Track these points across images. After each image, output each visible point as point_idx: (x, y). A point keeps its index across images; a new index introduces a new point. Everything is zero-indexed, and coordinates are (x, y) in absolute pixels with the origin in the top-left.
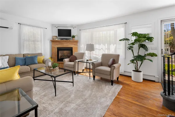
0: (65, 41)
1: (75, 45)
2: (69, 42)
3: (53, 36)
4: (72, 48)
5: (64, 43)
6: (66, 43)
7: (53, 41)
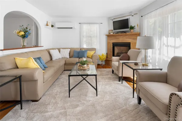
0: (121, 35)
1: (134, 39)
2: (125, 36)
3: (109, 30)
4: (130, 43)
5: (119, 37)
6: (122, 37)
7: (109, 36)
